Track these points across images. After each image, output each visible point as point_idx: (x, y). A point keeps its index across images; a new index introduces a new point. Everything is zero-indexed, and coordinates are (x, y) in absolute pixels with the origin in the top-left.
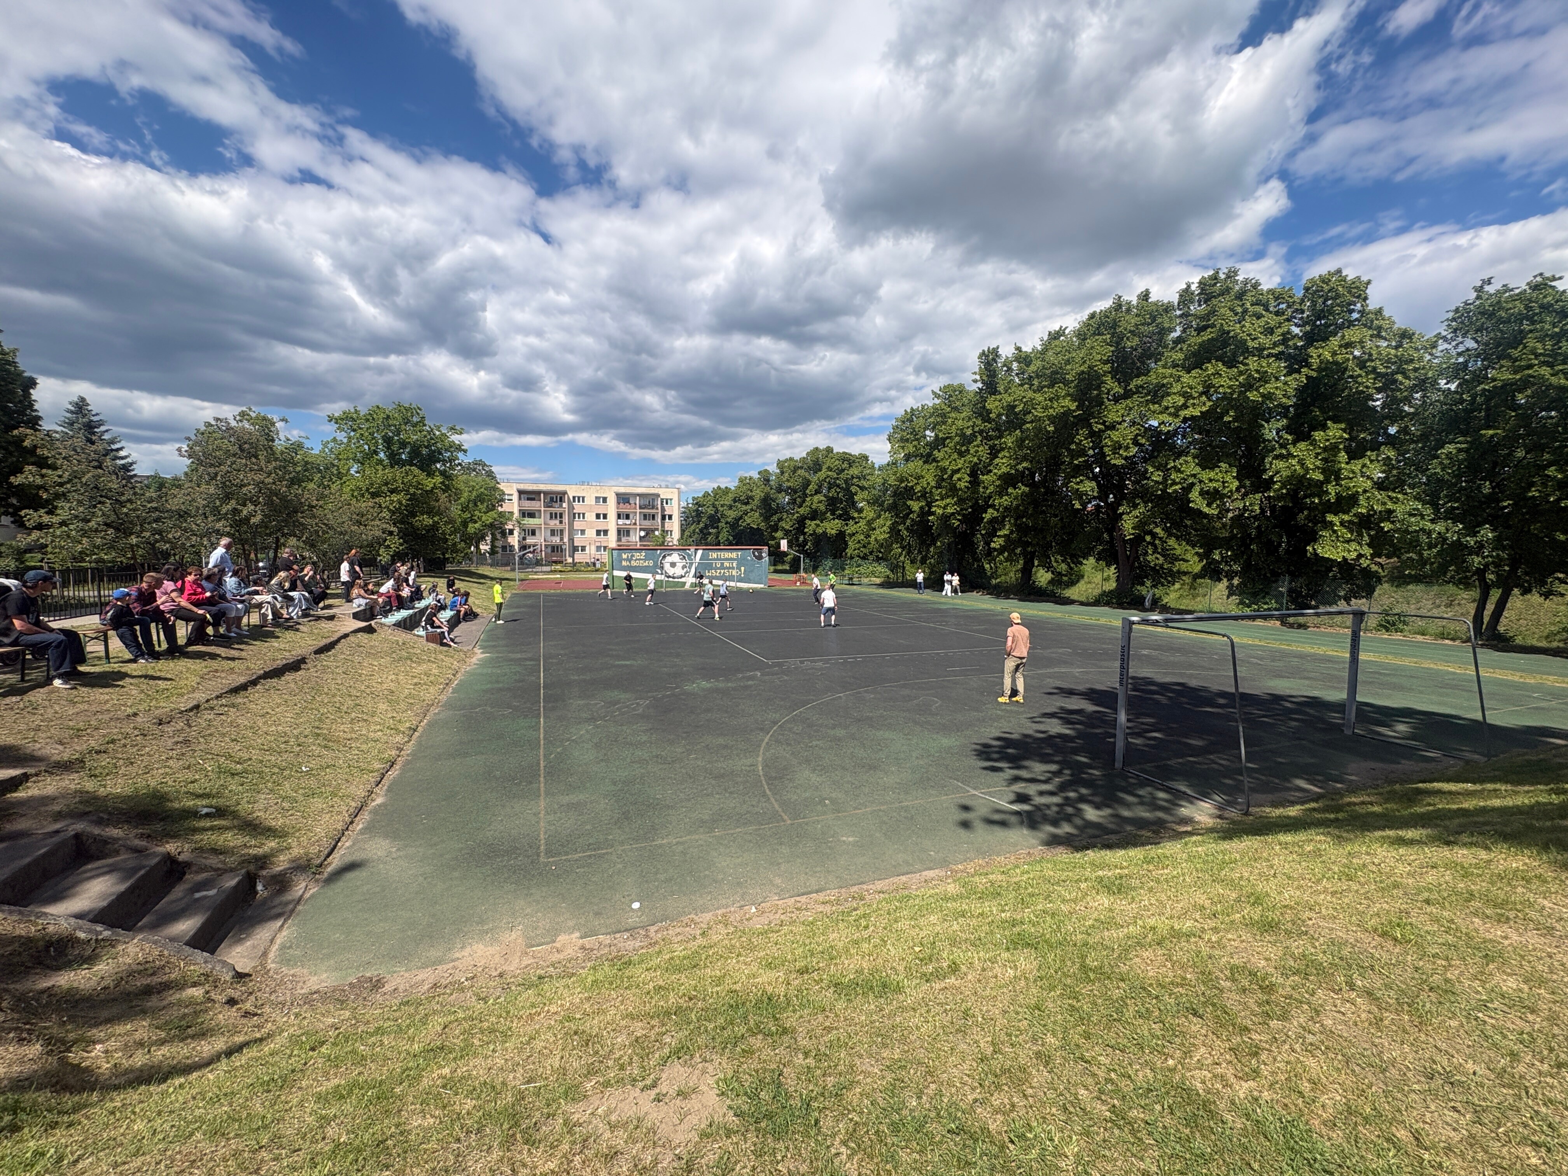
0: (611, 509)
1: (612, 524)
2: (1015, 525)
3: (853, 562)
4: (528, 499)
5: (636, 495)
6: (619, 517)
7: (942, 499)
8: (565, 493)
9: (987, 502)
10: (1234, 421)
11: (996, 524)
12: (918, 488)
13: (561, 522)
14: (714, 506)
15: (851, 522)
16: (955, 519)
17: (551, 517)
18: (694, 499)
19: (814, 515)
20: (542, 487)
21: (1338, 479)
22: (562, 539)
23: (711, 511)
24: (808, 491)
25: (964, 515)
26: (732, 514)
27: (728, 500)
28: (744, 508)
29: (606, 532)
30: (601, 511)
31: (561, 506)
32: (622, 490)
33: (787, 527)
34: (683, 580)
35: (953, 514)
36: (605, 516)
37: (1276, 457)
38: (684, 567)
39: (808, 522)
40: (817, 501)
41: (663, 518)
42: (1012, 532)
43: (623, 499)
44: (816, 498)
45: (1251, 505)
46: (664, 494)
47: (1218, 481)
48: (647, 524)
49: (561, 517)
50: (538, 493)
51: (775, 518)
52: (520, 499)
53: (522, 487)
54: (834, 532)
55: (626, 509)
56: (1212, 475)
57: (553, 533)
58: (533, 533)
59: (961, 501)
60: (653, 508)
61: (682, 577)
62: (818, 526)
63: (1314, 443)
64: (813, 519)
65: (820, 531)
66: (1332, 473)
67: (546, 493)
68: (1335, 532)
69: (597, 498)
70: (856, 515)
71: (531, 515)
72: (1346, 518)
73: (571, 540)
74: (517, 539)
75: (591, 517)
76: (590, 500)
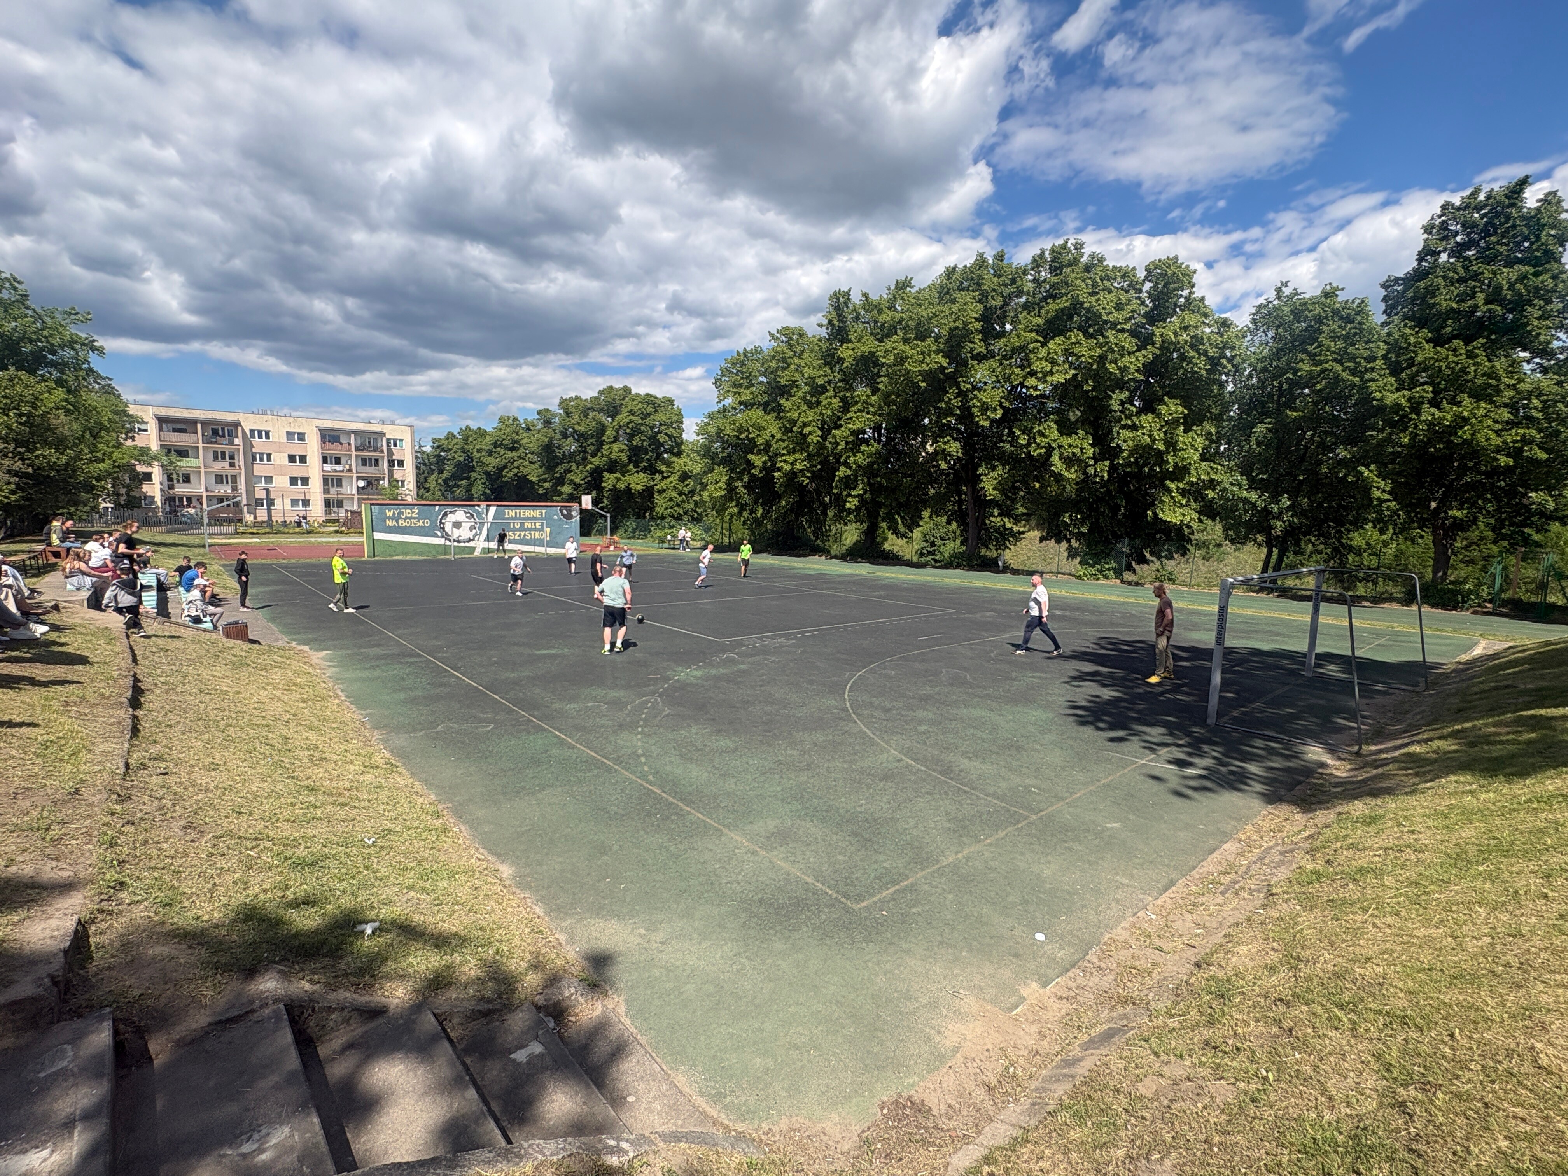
0: (313, 448)
1: (314, 470)
2: (869, 484)
3: (665, 523)
4: (175, 430)
5: (350, 432)
6: (325, 460)
7: (789, 454)
8: (237, 425)
9: (838, 461)
10: (1092, 391)
11: (849, 483)
12: (760, 441)
13: (232, 465)
14: (464, 451)
15: (658, 477)
16: (804, 475)
17: (216, 458)
18: (435, 440)
19: (613, 466)
20: (197, 414)
21: (1175, 450)
22: (235, 489)
23: (460, 457)
24: (605, 438)
25: (813, 473)
26: (492, 463)
27: (486, 445)
28: (509, 455)
29: (305, 481)
30: (297, 451)
31: (232, 442)
32: (328, 424)
33: (577, 480)
34: (471, 544)
35: (802, 471)
36: (303, 459)
37: (1124, 427)
38: (472, 528)
39: (606, 475)
40: (618, 450)
41: (391, 463)
42: (865, 493)
43: (329, 436)
44: (615, 447)
45: (1101, 471)
46: (391, 432)
47: (1077, 447)
48: (370, 471)
49: (232, 457)
50: (194, 422)
51: (561, 469)
52: (161, 429)
53: (163, 412)
54: (639, 488)
55: (333, 450)
56: (1070, 441)
57: (220, 479)
58: (187, 479)
59: (810, 457)
60: (375, 450)
61: (470, 540)
62: (618, 479)
63: (1159, 415)
64: (611, 471)
65: (621, 486)
66: (1171, 444)
67: (205, 423)
68: (1173, 498)
69: (290, 435)
70: (664, 468)
71: (183, 453)
72: (1181, 485)
73: (250, 491)
74: (158, 487)
75: (280, 459)
76: (278, 435)
